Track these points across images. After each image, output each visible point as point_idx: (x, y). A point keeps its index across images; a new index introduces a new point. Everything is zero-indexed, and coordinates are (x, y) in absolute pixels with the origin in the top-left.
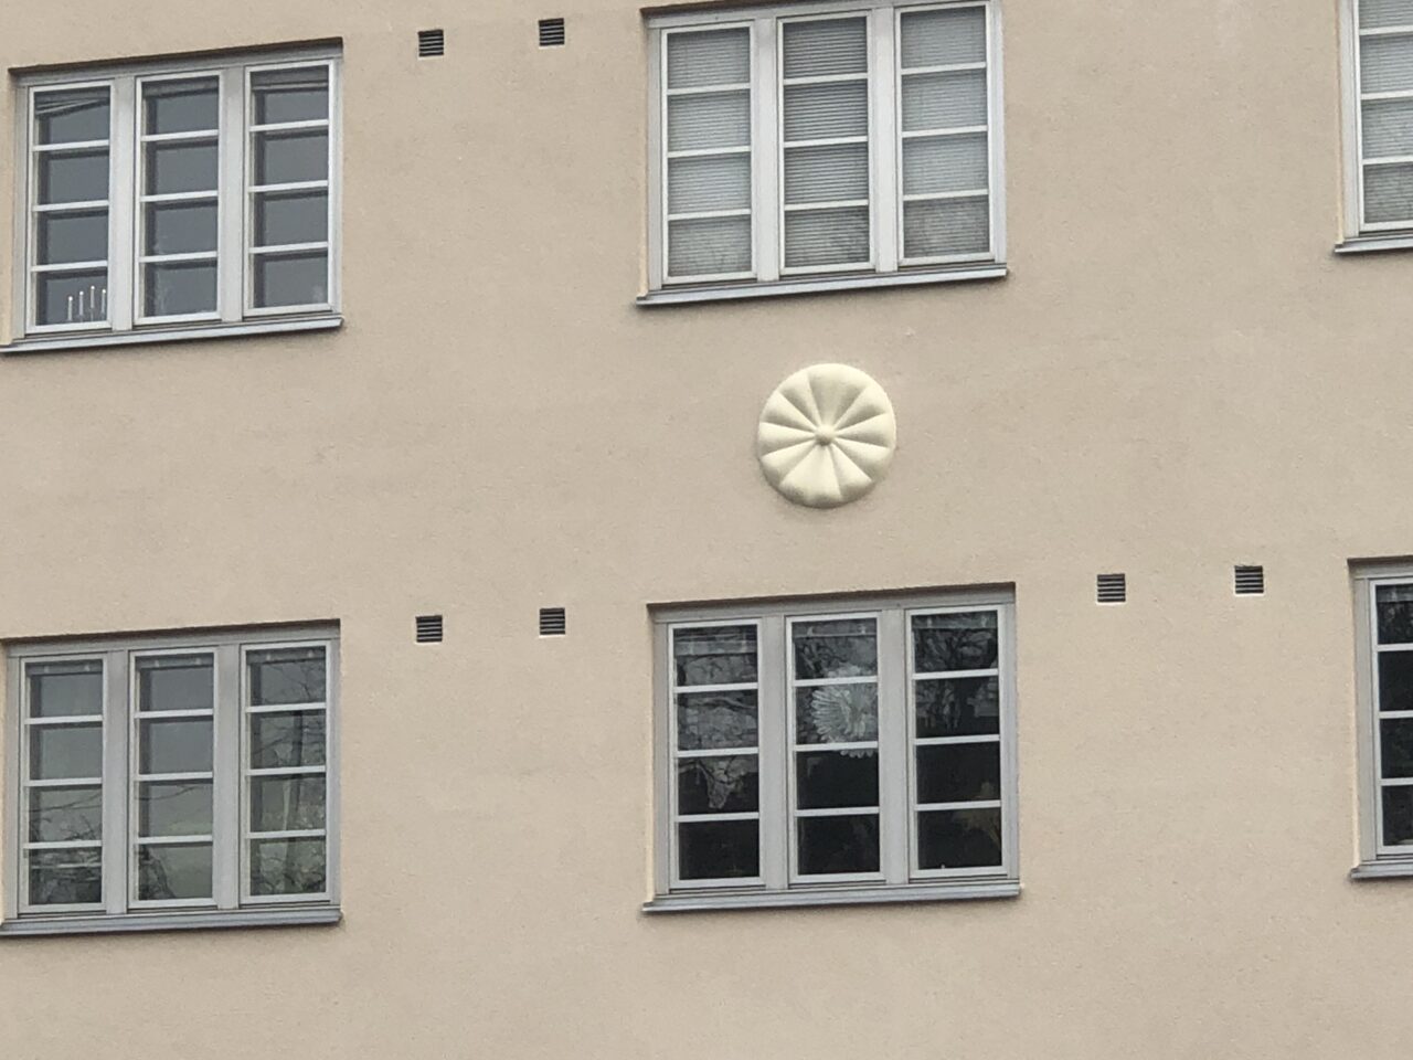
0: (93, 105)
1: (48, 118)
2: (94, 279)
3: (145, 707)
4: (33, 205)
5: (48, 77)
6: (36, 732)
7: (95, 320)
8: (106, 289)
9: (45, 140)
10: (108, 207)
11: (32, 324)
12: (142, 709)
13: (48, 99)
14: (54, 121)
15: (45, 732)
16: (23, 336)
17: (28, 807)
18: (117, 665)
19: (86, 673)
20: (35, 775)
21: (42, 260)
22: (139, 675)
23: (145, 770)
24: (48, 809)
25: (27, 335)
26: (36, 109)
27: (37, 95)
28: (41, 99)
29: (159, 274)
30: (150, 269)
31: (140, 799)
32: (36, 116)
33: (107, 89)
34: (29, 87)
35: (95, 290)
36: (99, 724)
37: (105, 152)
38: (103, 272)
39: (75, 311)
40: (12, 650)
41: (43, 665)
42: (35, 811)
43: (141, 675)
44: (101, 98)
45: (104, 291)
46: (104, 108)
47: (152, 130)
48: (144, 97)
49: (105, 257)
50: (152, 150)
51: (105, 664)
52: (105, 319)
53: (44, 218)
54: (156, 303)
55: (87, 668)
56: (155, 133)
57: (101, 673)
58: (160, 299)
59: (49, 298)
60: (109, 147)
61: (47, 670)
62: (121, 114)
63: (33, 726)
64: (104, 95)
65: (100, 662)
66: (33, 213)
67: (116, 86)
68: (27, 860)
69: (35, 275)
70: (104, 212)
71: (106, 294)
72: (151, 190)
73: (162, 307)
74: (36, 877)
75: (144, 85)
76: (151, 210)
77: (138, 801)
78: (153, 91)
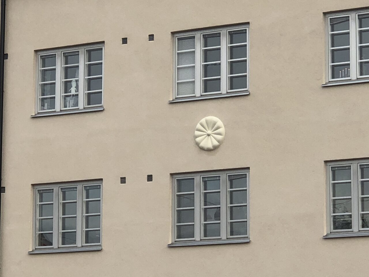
0: (345, 21)
1: (333, 25)
2: (347, 66)
3: (362, 178)
4: (330, 47)
5: (334, 14)
6: (334, 184)
7: (347, 77)
8: (350, 69)
9: (333, 30)
10: (349, 48)
11: (330, 79)
12: (361, 178)
13: (333, 20)
14: (335, 26)
15: (336, 185)
16: (328, 82)
17: (332, 204)
18: (355, 167)
19: (347, 169)
20: (334, 196)
21: (333, 62)
22: (360, 169)
23: (363, 194)
24: (337, 204)
25: (329, 82)
26: (330, 23)
27: (330, 19)
28: (331, 20)
29: (363, 65)
30: (361, 63)
31: (361, 201)
32: (330, 25)
33: (349, 17)
34: (328, 17)
35: (347, 69)
36: (350, 182)
37: (348, 33)
38: (349, 65)
39: (342, 75)
40: (327, 164)
41: (335, 167)
42: (334, 205)
43: (361, 170)
44: (347, 19)
45: (349, 70)
46: (348, 22)
47: (360, 27)
48: (358, 18)
49: (349, 61)
50: (361, 32)
51: (352, 167)
52: (350, 77)
53: (333, 51)
54: (363, 72)
55: (347, 168)
56: (361, 28)
57: (351, 169)
58: (364, 72)
59: (335, 72)
60: (349, 32)
61: (336, 169)
62: (352, 23)
63: (333, 183)
64: (348, 18)
65: (350, 166)
66: (330, 50)
67: (351, 16)
68: (332, 218)
69: (331, 66)
70: (349, 49)
71: (350, 70)
72: (361, 43)
73: (365, 73)
74: (334, 223)
75: (358, 15)
76: (361, 48)
77: (361, 202)
78: (361, 17)
